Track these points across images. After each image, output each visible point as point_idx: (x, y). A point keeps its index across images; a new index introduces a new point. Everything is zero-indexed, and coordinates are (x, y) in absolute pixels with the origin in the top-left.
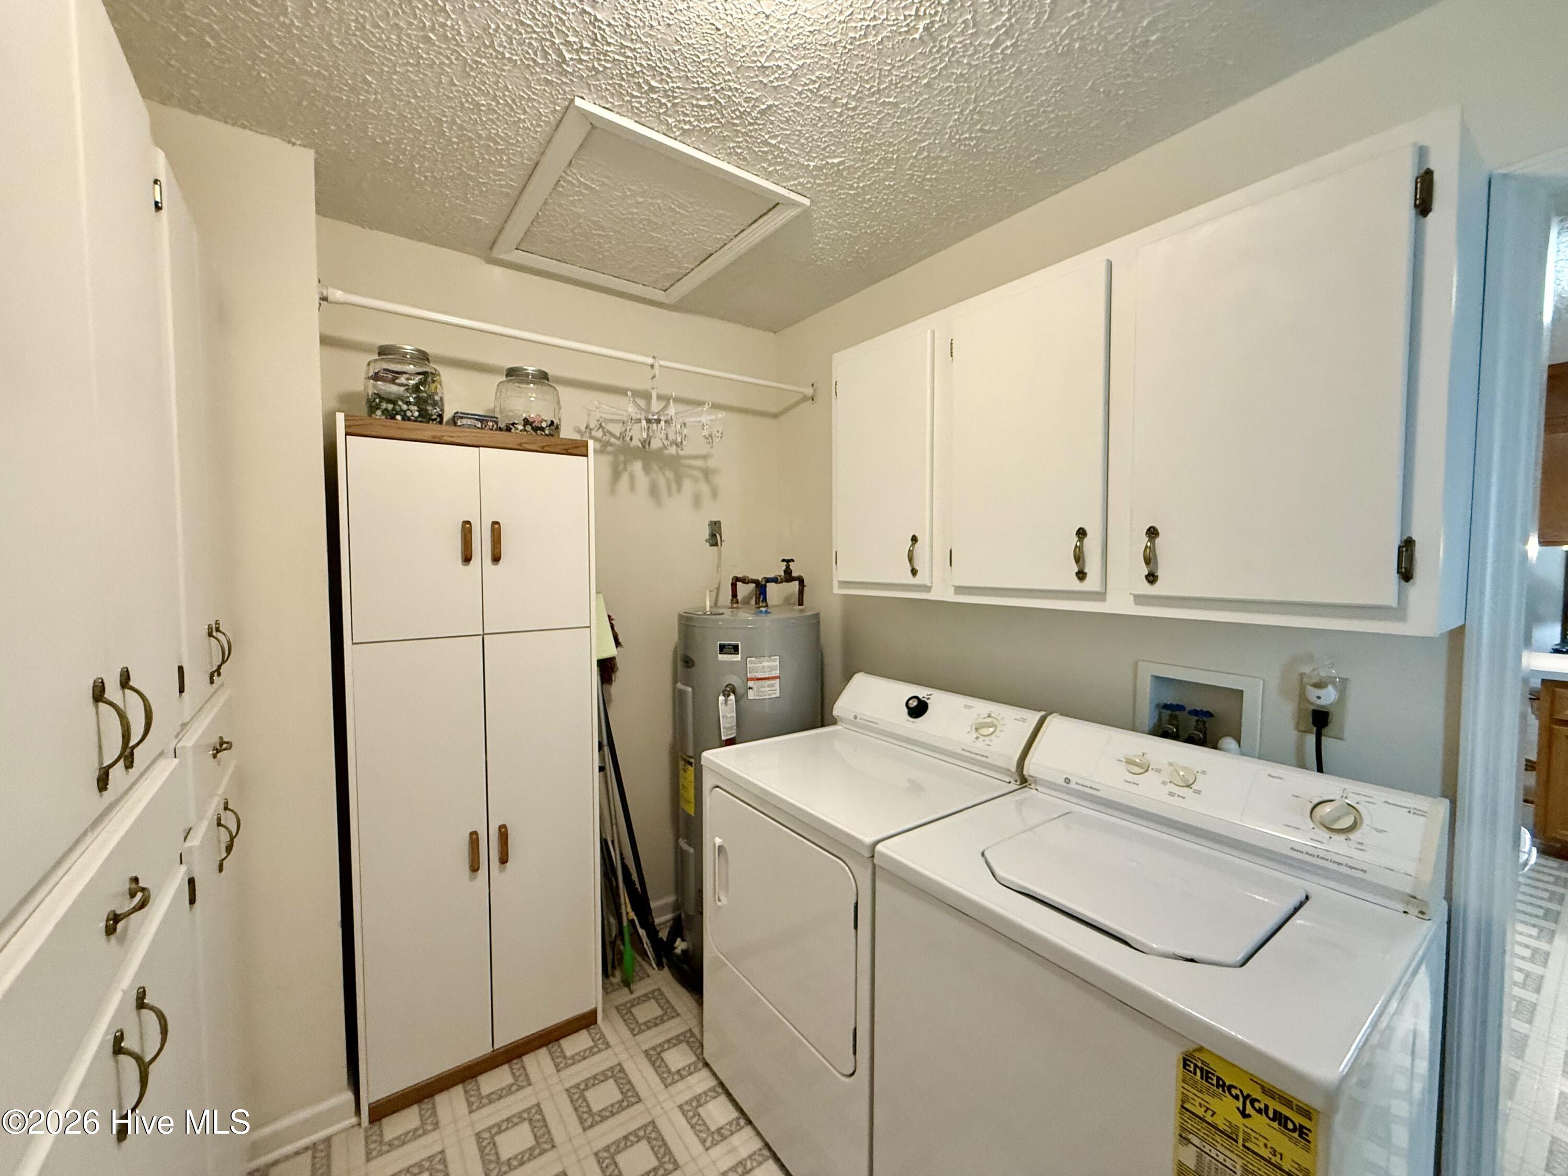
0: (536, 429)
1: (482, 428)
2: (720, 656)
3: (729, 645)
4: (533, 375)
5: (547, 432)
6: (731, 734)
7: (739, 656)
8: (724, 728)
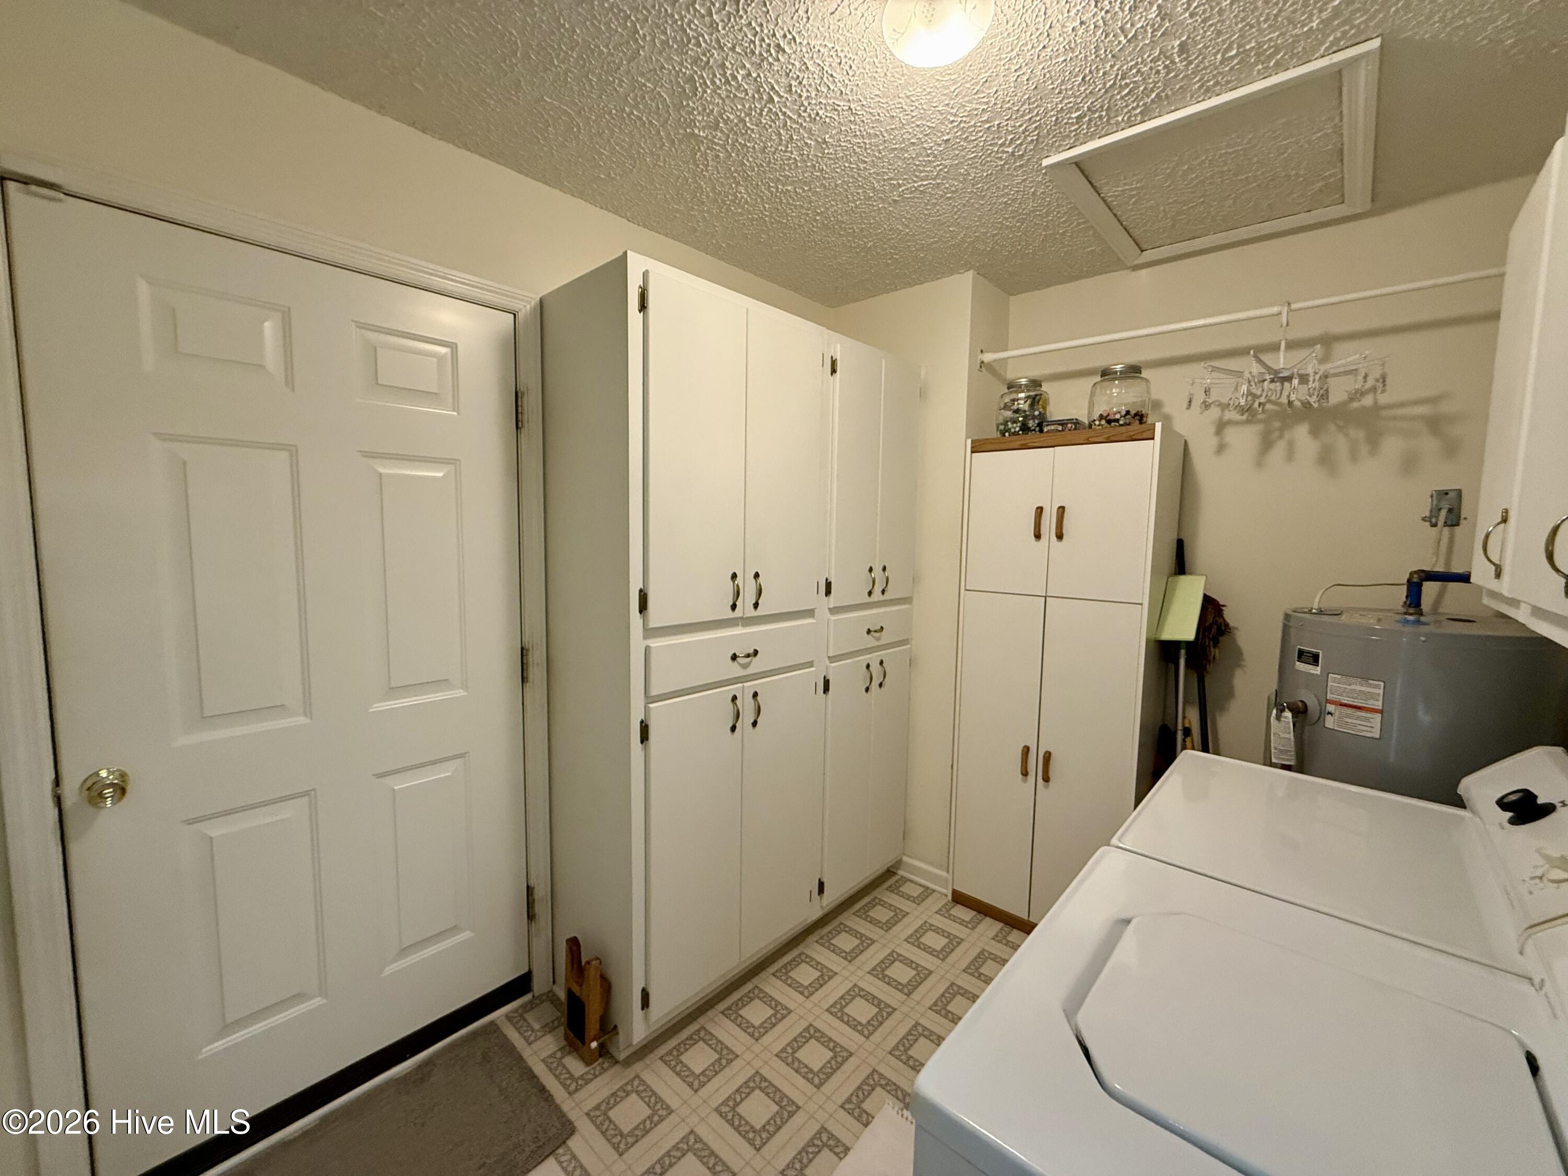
0: (1109, 422)
1: (1063, 430)
2: (1298, 663)
3: (1309, 652)
4: (1121, 372)
5: (1121, 422)
6: (1288, 760)
7: (1319, 668)
8: (1276, 749)
